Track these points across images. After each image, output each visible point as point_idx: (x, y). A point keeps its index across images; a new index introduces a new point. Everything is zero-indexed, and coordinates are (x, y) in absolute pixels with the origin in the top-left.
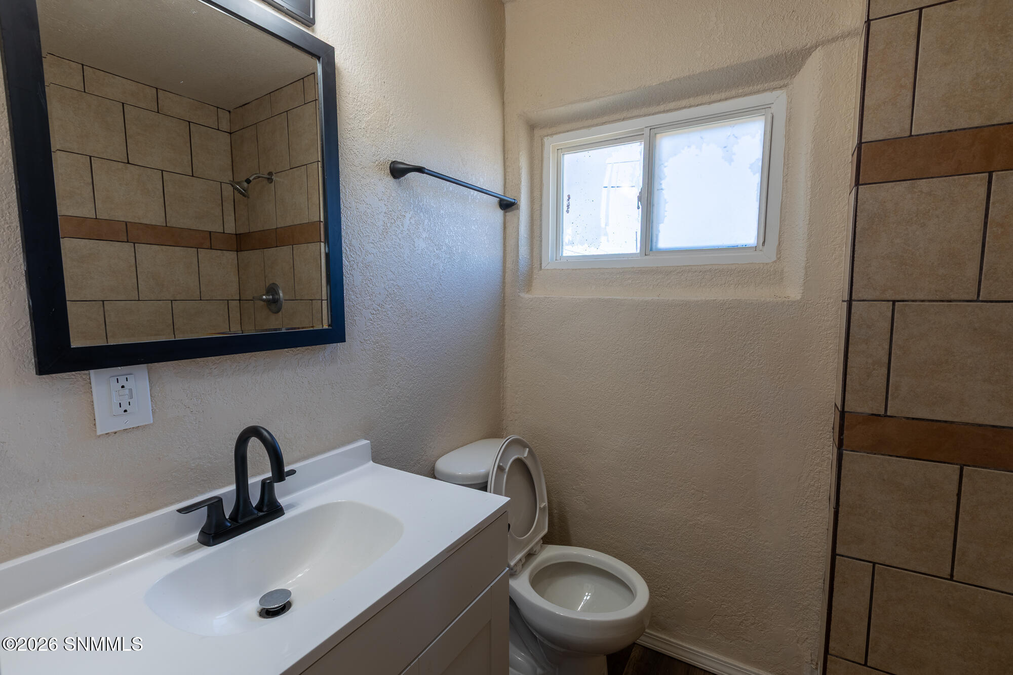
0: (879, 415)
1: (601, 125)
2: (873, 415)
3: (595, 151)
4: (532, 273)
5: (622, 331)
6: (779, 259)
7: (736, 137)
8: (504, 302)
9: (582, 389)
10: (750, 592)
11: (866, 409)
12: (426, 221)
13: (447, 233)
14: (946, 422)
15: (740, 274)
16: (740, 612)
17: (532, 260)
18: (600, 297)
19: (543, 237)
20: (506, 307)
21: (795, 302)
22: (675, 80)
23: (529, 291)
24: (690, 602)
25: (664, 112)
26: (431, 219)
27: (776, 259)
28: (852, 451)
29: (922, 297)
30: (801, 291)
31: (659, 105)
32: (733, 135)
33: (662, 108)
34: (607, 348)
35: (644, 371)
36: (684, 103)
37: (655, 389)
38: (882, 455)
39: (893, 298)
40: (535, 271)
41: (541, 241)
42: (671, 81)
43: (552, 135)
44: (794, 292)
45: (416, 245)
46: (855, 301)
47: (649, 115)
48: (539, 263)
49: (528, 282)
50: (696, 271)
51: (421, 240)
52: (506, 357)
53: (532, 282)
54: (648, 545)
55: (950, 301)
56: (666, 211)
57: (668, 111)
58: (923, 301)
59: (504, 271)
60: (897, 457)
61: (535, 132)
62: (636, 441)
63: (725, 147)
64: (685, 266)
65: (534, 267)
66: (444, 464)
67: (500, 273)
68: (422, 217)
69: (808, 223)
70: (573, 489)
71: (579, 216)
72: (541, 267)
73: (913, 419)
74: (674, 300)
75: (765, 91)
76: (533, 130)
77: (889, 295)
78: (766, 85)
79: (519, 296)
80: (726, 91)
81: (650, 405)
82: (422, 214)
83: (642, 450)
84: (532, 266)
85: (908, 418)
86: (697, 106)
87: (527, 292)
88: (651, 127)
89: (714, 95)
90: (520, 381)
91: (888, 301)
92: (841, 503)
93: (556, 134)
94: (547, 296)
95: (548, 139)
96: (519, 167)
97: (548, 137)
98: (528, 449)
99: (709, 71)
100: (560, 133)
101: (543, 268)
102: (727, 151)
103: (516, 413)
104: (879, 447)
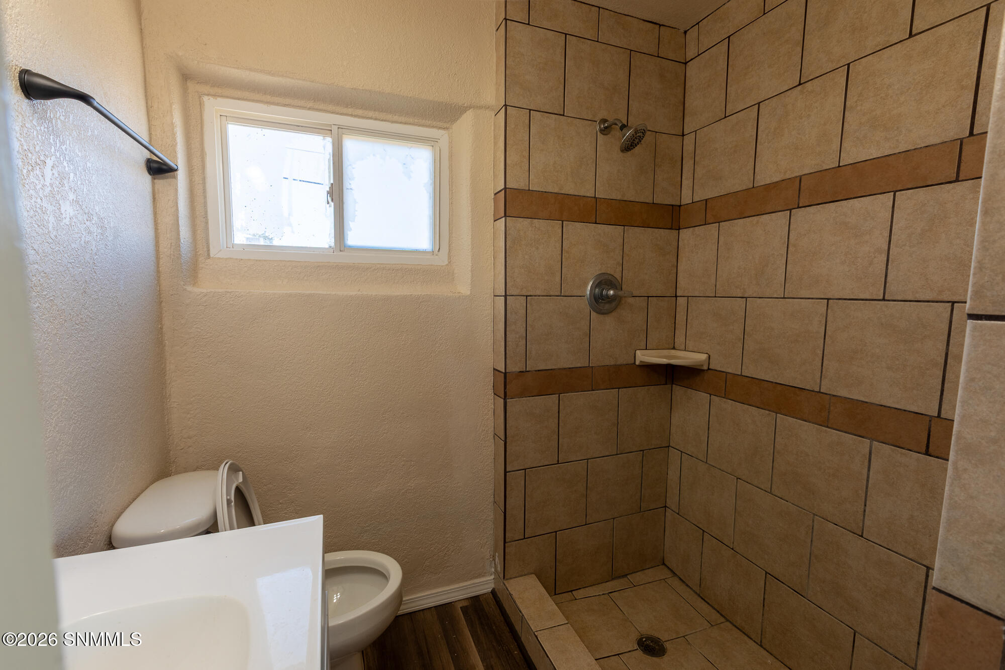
0: (523, 372)
1: (282, 106)
2: (520, 372)
3: (269, 130)
4: (196, 261)
5: (327, 326)
6: (450, 262)
7: (413, 158)
8: (160, 298)
9: (284, 392)
10: (449, 528)
11: (517, 369)
12: (72, 175)
13: (96, 197)
14: (551, 369)
15: (425, 273)
16: (444, 546)
17: (195, 246)
18: (300, 292)
19: (209, 218)
20: (163, 304)
21: (467, 296)
22: (366, 90)
23: (195, 283)
24: (406, 560)
25: (352, 115)
26: (77, 173)
27: (447, 263)
28: (511, 399)
29: (539, 294)
30: (470, 289)
31: (347, 107)
32: (410, 155)
33: (350, 111)
34: (312, 344)
35: (353, 363)
36: (371, 114)
37: (364, 379)
38: (526, 397)
39: (526, 294)
40: (201, 259)
41: (207, 223)
42: (362, 90)
43: (215, 96)
44: (464, 289)
45: (63, 210)
46: (508, 296)
47: (337, 114)
48: (206, 249)
49: (193, 271)
50: (389, 269)
51: (68, 203)
52: (168, 369)
53: (197, 273)
54: (367, 526)
55: (550, 296)
56: (357, 211)
57: (356, 116)
58: (539, 296)
59: (158, 258)
60: (533, 396)
61: (188, 82)
62: (349, 433)
63: (404, 164)
64: (380, 264)
65: (199, 253)
66: (124, 527)
67: (153, 259)
68: (67, 169)
69: (471, 237)
70: (280, 503)
71: (253, 199)
72: (209, 255)
73: (538, 370)
74: (377, 295)
75: (433, 127)
76: (186, 81)
77: (524, 292)
78: (434, 123)
79: (185, 290)
80: (405, 116)
81: (360, 395)
82: (65, 164)
83: (355, 440)
84: (196, 252)
85: (536, 371)
86: (382, 120)
87: (194, 284)
88: (340, 127)
89: (396, 116)
90: (194, 396)
91: (524, 296)
92: (507, 437)
93: (222, 96)
94: (230, 291)
95: (209, 99)
96: (172, 124)
97: (210, 97)
98: (241, 472)
99: (396, 94)
100: (227, 97)
101: (212, 255)
102: (406, 168)
103: (189, 437)
104: (525, 393)
